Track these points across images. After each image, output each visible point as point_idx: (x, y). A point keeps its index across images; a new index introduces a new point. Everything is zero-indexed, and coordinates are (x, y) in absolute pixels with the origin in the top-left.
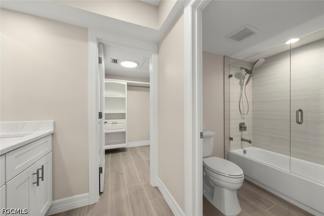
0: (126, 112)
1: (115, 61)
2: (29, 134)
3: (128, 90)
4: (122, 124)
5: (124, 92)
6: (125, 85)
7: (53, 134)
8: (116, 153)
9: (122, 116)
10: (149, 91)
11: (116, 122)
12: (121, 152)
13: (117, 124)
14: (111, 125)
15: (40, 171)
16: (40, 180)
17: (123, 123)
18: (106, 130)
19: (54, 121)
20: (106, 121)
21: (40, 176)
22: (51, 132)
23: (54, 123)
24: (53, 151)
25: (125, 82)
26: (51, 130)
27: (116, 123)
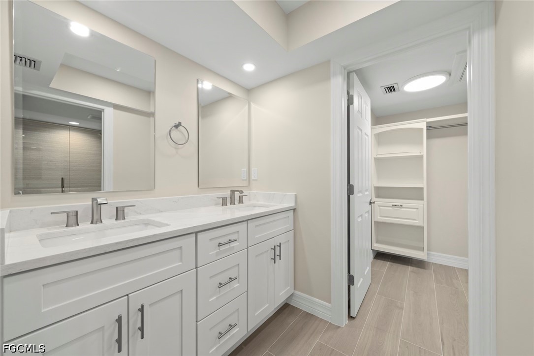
0: (424, 186)
1: (391, 89)
2: (274, 206)
3: (428, 137)
4: (415, 210)
5: (422, 143)
6: (422, 129)
7: (294, 210)
8: (399, 265)
9: (416, 194)
10: (466, 134)
11: (401, 204)
12: (411, 266)
13: (403, 209)
14: (391, 208)
15: (277, 249)
16: (277, 258)
17: (417, 209)
18: (381, 216)
19: (295, 195)
20: (374, 199)
21: (277, 253)
22: (291, 207)
23: (296, 196)
24: (294, 229)
25: (421, 124)
26: (292, 204)
27: (402, 206)
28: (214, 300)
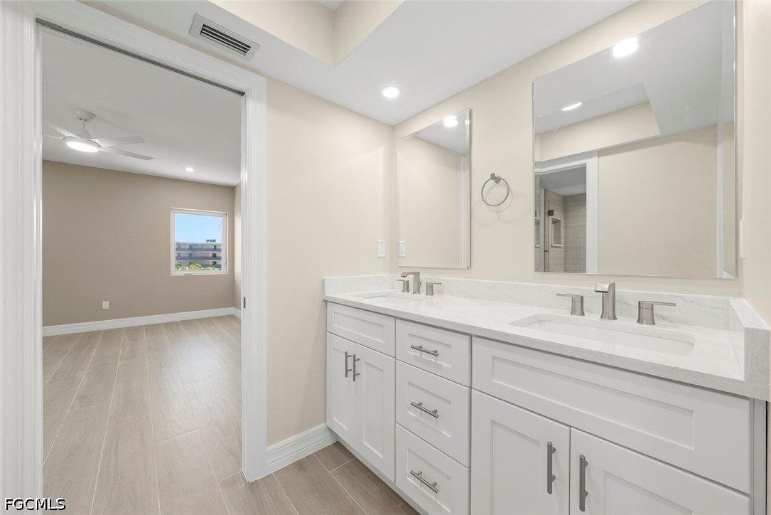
28: (412, 416)
